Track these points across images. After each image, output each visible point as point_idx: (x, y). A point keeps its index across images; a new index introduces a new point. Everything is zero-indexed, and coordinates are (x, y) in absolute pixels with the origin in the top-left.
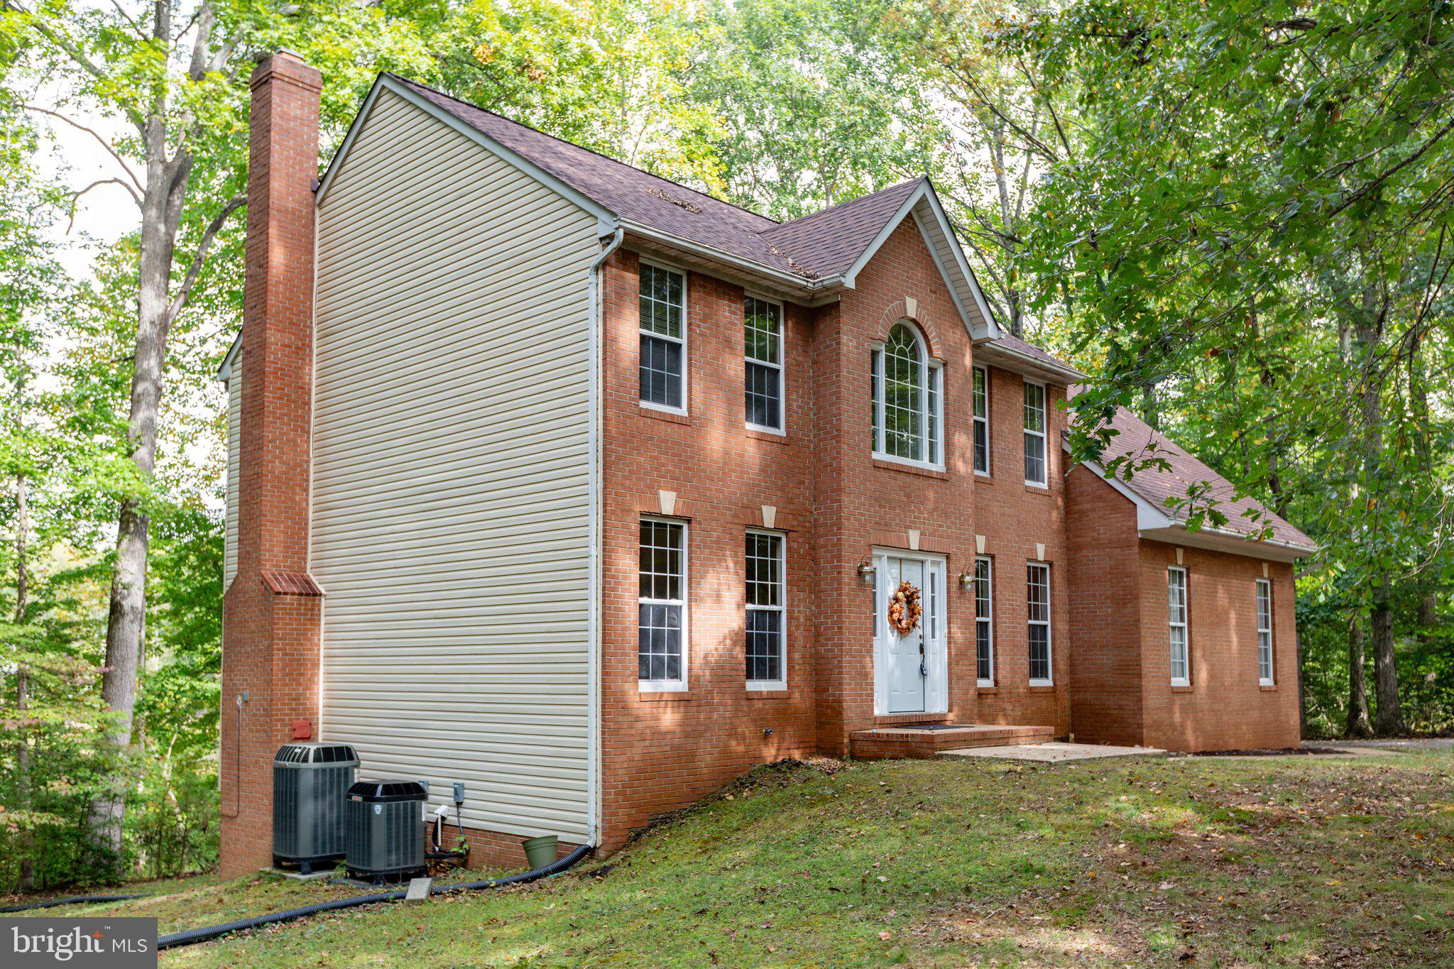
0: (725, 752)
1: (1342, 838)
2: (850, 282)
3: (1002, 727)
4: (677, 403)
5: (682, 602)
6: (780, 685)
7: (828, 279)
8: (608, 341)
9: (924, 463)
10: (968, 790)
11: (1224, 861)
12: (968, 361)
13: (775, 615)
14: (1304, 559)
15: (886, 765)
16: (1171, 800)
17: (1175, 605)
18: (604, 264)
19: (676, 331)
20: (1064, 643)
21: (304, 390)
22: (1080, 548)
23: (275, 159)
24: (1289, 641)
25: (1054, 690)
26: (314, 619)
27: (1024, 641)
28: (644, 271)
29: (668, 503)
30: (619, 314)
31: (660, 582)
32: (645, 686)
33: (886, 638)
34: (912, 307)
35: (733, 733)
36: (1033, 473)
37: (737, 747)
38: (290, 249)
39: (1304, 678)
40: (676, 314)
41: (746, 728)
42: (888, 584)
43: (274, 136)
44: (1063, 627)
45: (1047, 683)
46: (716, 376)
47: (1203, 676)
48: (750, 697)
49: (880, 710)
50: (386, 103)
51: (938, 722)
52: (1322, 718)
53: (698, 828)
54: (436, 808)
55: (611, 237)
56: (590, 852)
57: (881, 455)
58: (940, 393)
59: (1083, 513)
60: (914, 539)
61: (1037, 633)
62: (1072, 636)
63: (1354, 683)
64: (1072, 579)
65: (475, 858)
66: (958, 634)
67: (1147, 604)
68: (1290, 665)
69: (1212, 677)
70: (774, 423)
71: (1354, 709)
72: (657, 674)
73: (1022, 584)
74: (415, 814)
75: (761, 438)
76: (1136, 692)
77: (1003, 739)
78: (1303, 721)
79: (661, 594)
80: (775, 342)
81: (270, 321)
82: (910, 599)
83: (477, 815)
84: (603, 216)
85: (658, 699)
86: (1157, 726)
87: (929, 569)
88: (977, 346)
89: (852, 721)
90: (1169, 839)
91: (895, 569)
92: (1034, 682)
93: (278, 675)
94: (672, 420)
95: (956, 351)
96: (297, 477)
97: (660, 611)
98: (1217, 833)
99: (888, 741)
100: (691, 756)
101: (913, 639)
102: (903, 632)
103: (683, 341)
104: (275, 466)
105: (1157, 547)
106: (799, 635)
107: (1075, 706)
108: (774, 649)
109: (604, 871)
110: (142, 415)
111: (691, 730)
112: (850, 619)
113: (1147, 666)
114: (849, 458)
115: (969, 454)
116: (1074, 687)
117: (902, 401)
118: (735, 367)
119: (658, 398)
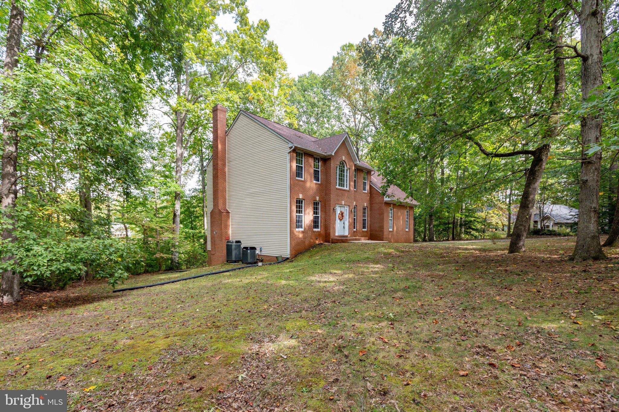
0: (310, 242)
1: (418, 253)
2: (333, 154)
3: (357, 238)
4: (302, 178)
5: (303, 215)
6: (319, 230)
7: (329, 153)
8: (291, 167)
9: (345, 188)
10: (355, 247)
11: (399, 257)
12: (353, 168)
13: (318, 217)
14: (416, 206)
15: (339, 244)
16: (390, 248)
17: (390, 215)
18: (290, 152)
19: (302, 164)
20: (369, 222)
21: (225, 173)
22: (373, 204)
23: (219, 126)
24: (412, 222)
25: (367, 232)
26: (229, 217)
27: (362, 222)
28: (297, 153)
29: (301, 196)
30: (293, 161)
31: (299, 211)
32: (297, 230)
33: (338, 221)
34: (344, 158)
35: (311, 239)
36: (364, 189)
37: (312, 241)
38: (222, 145)
39: (415, 230)
40: (302, 161)
41: (314, 238)
42: (338, 211)
43: (218, 122)
44: (369, 219)
45: (366, 230)
46: (309, 172)
47: (395, 229)
48: (314, 232)
49: (337, 234)
50: (242, 116)
51: (347, 237)
52: (418, 238)
53: (307, 254)
54: (257, 252)
55: (292, 147)
56: (288, 258)
57: (337, 187)
58: (348, 174)
59: (374, 197)
60: (343, 203)
61: (364, 220)
62: (371, 221)
63: (425, 231)
64: (371, 210)
65: (264, 260)
66: (350, 221)
67: (385, 215)
68: (412, 227)
69: (397, 229)
70: (318, 181)
71: (425, 236)
72: (299, 228)
73: (362, 211)
74: (255, 252)
75: (316, 184)
76: (382, 231)
77: (359, 240)
78: (414, 238)
79: (299, 213)
80: (319, 165)
81: (219, 159)
82: (342, 214)
83: (264, 253)
84: (290, 143)
85: (299, 232)
86: (386, 238)
87: (346, 208)
88: (355, 165)
89: (332, 236)
90: (390, 254)
91: (339, 208)
92: (363, 230)
93: (223, 228)
94: (301, 181)
95: (351, 166)
96: (224, 190)
97: (299, 216)
98: (398, 253)
99: (339, 240)
100: (304, 242)
101: (342, 222)
102: (341, 220)
103: (303, 166)
104: (220, 188)
105: (388, 204)
106: (322, 220)
107: (371, 234)
108: (318, 223)
109: (292, 261)
110: (178, 174)
111: (304, 238)
112: (332, 217)
113: (385, 227)
114: (332, 188)
115: (353, 186)
116: (371, 231)
117: (342, 175)
118: (312, 171)
119: (299, 177)
